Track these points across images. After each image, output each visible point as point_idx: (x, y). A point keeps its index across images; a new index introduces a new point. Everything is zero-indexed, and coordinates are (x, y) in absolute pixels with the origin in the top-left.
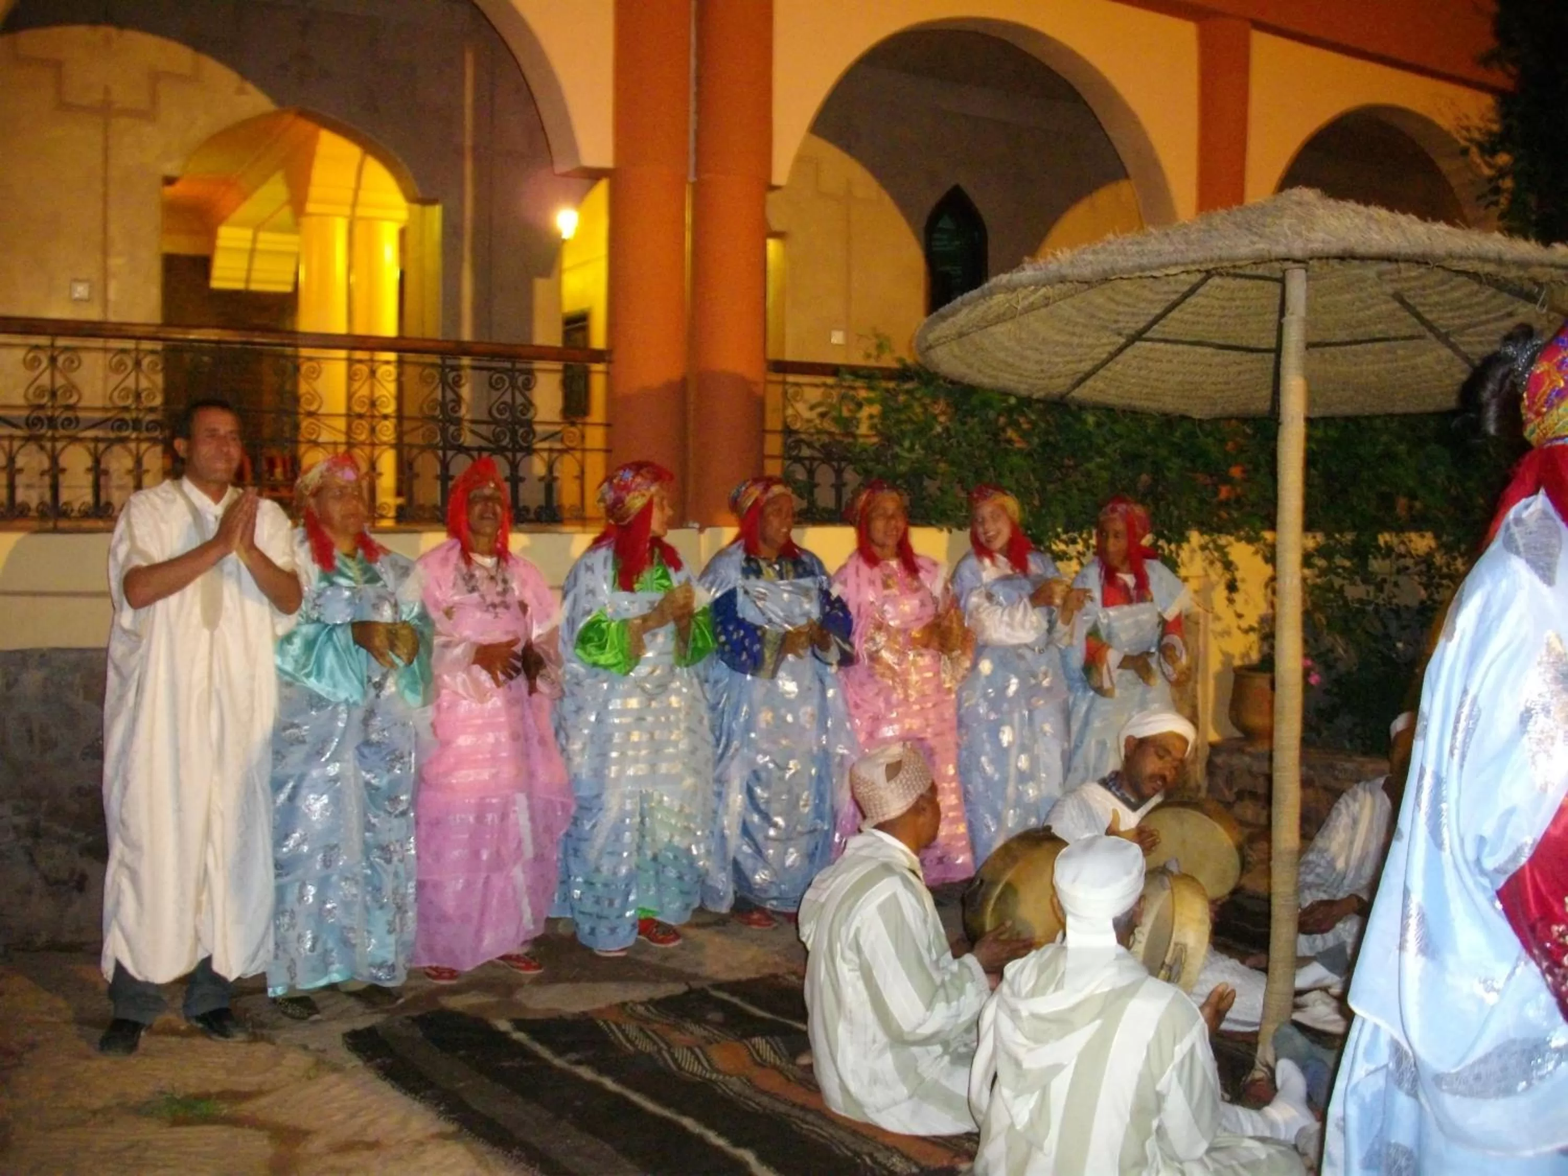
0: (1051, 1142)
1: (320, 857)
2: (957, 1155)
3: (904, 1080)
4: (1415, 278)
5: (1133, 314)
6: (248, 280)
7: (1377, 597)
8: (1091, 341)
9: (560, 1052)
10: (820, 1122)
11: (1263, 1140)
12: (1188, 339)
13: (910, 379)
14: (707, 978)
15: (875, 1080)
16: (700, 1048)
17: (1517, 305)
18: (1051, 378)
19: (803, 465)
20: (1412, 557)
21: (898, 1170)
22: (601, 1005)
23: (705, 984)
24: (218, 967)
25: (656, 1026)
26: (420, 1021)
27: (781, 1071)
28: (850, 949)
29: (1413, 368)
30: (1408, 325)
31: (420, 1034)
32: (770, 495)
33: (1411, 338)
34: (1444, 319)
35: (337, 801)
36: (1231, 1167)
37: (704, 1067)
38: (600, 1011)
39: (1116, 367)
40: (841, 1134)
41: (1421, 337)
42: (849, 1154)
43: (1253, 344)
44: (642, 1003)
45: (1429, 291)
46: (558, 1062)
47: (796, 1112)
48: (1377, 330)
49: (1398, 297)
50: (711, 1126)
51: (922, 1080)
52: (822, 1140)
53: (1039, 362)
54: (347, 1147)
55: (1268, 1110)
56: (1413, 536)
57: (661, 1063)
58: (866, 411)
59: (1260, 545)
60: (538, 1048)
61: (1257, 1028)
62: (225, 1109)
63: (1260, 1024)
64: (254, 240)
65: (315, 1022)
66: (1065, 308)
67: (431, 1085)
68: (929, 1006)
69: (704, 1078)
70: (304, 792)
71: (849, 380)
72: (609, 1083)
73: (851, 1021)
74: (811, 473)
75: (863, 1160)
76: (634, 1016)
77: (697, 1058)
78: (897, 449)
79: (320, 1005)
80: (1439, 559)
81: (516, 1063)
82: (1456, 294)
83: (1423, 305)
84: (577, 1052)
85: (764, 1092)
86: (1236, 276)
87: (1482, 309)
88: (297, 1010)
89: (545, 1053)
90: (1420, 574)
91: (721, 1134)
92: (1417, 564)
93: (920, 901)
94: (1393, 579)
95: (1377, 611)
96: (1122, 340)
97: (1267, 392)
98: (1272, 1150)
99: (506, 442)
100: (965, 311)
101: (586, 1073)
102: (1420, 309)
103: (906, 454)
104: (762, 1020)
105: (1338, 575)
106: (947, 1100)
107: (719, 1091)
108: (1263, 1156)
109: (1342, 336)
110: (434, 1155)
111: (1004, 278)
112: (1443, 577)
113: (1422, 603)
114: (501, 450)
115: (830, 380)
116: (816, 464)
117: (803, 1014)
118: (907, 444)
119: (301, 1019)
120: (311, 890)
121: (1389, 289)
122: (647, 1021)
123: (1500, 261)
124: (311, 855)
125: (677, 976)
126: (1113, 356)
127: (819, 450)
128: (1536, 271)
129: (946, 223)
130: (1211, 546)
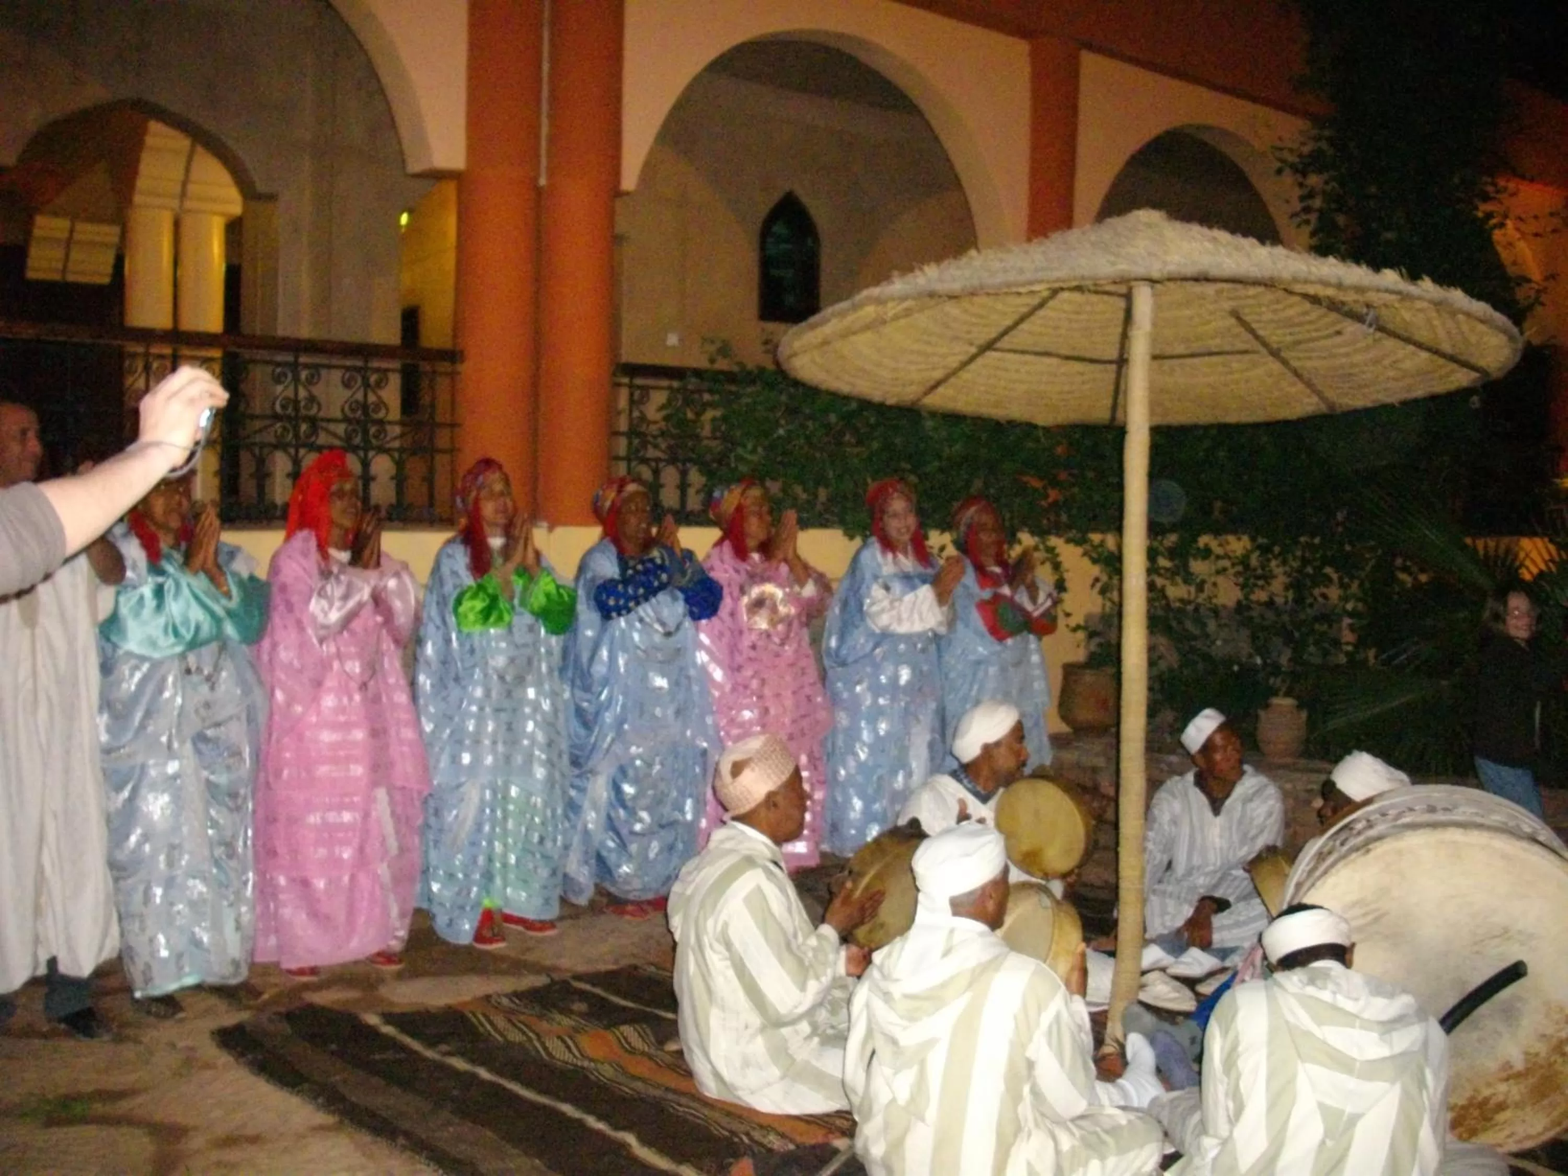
0: (931, 1114)
1: (162, 858)
2: (830, 1131)
3: (776, 1061)
4: (1254, 297)
5: (985, 326)
6: (64, 271)
7: (1197, 597)
8: (944, 350)
9: (431, 1043)
10: (692, 1104)
11: (1124, 1108)
12: (1038, 349)
13: (753, 382)
14: (567, 970)
15: (746, 1063)
16: (571, 1038)
17: (1345, 324)
18: (904, 385)
19: (649, 466)
20: (1229, 558)
21: (775, 1147)
22: (467, 998)
23: (567, 976)
24: (64, 968)
25: (522, 1018)
26: (289, 1016)
27: (650, 1057)
28: (717, 940)
29: (1247, 381)
30: (1244, 341)
31: (289, 1031)
32: (625, 494)
33: (1245, 352)
34: (1275, 337)
35: (177, 799)
36: (1096, 1133)
37: (575, 1056)
38: (465, 1004)
39: (965, 375)
40: (716, 1115)
41: (1254, 352)
42: (726, 1133)
43: (1095, 355)
44: (506, 995)
45: (1264, 309)
46: (429, 1054)
47: (670, 1096)
48: (1214, 344)
49: (1236, 314)
50: (589, 1112)
51: (793, 1060)
52: (699, 1121)
53: (895, 370)
54: (230, 1141)
55: (1120, 1081)
56: (1231, 538)
57: (533, 1053)
58: (710, 414)
59: (1087, 547)
60: (407, 1040)
61: (1105, 1008)
62: (99, 1108)
63: (1109, 1004)
64: (72, 231)
65: (181, 1021)
66: (922, 319)
67: (307, 1080)
68: (803, 988)
69: (576, 1066)
70: (143, 791)
71: (693, 383)
72: (484, 1073)
73: (723, 1008)
74: (656, 472)
75: (741, 1139)
76: (498, 1008)
77: (568, 1047)
78: (740, 451)
79: (183, 1004)
80: (1254, 560)
81: (389, 1055)
82: (1291, 312)
83: (1259, 322)
84: (447, 1043)
85: (635, 1078)
86: (1096, 292)
87: (1312, 327)
88: (162, 1009)
89: (416, 1045)
90: (1238, 574)
91: (600, 1117)
92: (1233, 565)
93: (783, 890)
94: (1213, 579)
95: (1196, 610)
96: (973, 350)
97: (1108, 402)
98: (1132, 1116)
99: (357, 440)
100: (834, 321)
101: (459, 1064)
102: (1254, 326)
103: (749, 457)
104: (624, 1009)
105: (1160, 575)
106: (818, 1079)
107: (592, 1077)
108: (1124, 1122)
109: (1180, 349)
110: (317, 1147)
111: (875, 291)
112: (1258, 578)
113: (1239, 603)
114: (355, 449)
115: (676, 384)
116: (661, 465)
117: (673, 1003)
118: (750, 446)
119: (165, 1017)
120: (158, 891)
121: (1227, 305)
122: (512, 1012)
123: (1340, 286)
124: (154, 856)
125: (537, 969)
126: (964, 365)
127: (663, 451)
128: (1372, 296)
129: (779, 229)
130: (1041, 547)
